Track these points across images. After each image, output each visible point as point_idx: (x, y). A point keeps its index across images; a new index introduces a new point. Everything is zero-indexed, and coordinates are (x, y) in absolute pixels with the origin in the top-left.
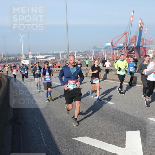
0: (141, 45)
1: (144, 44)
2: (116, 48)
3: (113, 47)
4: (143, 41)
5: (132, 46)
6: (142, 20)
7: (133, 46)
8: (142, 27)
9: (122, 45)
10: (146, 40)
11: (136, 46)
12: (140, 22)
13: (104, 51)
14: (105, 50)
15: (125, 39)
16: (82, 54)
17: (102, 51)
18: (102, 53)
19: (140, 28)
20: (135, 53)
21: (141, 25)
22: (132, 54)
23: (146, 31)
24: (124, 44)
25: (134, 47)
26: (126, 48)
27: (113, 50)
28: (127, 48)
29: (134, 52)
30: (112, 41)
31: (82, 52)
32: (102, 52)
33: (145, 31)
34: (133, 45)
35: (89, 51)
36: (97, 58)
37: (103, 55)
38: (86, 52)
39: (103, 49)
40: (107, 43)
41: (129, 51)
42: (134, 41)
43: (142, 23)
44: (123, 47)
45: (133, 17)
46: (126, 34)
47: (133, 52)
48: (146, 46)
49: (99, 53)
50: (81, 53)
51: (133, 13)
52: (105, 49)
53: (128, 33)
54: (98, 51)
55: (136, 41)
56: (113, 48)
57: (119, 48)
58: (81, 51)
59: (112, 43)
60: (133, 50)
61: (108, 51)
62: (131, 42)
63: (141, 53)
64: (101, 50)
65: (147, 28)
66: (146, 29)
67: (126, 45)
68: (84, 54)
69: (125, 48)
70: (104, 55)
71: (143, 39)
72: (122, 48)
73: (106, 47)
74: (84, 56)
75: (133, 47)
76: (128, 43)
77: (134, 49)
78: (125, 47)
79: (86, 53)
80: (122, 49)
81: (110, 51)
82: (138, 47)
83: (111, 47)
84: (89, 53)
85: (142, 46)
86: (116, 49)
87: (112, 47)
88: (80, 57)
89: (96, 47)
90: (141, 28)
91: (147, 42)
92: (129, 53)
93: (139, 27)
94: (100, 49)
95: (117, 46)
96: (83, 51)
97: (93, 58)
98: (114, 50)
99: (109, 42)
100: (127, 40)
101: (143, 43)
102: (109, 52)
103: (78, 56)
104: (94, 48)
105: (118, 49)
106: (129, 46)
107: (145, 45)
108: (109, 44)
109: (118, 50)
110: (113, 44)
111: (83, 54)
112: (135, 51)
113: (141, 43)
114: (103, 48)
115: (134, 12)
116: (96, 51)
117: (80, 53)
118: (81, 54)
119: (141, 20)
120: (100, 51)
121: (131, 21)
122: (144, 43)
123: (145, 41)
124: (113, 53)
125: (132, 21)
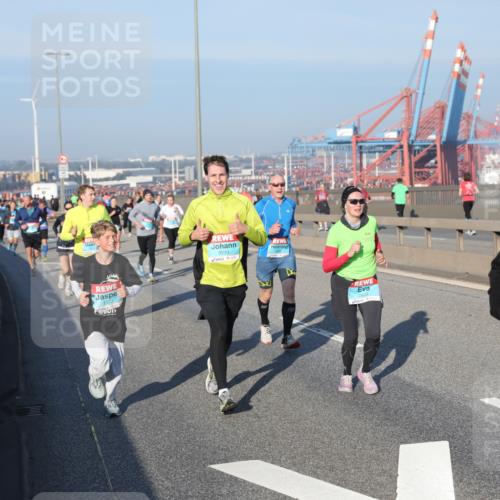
0: (461, 137)
1: (472, 134)
2: (372, 147)
3: (359, 144)
4: (469, 123)
5: (429, 141)
6: (466, 48)
7: (433, 141)
8: (465, 73)
9: (394, 135)
10: (478, 119)
11: (444, 139)
12: (459, 54)
13: (329, 157)
14: (332, 154)
15: (403, 115)
16: (251, 167)
17: (322, 157)
18: (322, 164)
19: (459, 76)
20: (439, 165)
21: (461, 65)
22: (426, 170)
23: (478, 87)
24: (399, 132)
25: (435, 146)
26: (406, 149)
27: (361, 153)
28: (410, 147)
29: (436, 163)
30: (359, 120)
31: (248, 161)
32: (320, 161)
33: (476, 88)
34: (433, 137)
35: (274, 157)
36: (302, 180)
37: (325, 170)
38: (266, 158)
39: (326, 149)
40: (339, 127)
41: (418, 157)
42: (437, 121)
43: (466, 58)
44: (397, 144)
45: (433, 35)
46: (408, 96)
47: (433, 161)
48: (479, 141)
49: (310, 165)
50: (246, 163)
51: (433, 22)
52: (332, 150)
53: (414, 95)
54: (308, 154)
55: (442, 124)
56: (361, 147)
57: (381, 149)
58: (244, 157)
59: (356, 130)
60: (431, 154)
61: (345, 158)
62: (426, 126)
63: (459, 166)
64: (319, 153)
65: (483, 77)
66: (481, 81)
67: (406, 135)
68: (257, 168)
69: (401, 147)
70: (329, 172)
71: (469, 117)
72: (390, 146)
73: (336, 143)
74: (256, 174)
75: (432, 144)
76: (414, 132)
77: (435, 150)
78: (402, 143)
79: (265, 163)
80: (393, 153)
81: (349, 158)
82: (451, 146)
83: (353, 145)
84: (275, 161)
85: (465, 141)
86: (371, 151)
87: (357, 142)
88: (244, 176)
89: (299, 141)
90: (463, 77)
91: (481, 128)
92: (415, 167)
93: (454, 72)
94: (314, 151)
95: (373, 140)
96: (252, 157)
97: (289, 183)
98: (364, 155)
99: (346, 127)
100: (409, 119)
101: (469, 130)
102: (347, 161)
103: (237, 172)
104: (293, 146)
105: (380, 152)
106: (418, 139)
107: (476, 136)
108: (347, 133)
109: (377, 154)
110: (362, 132)
111: (253, 166)
112: (438, 158)
113: (460, 130)
114: (325, 144)
115: (437, 19)
116: (299, 155)
117: (242, 161)
118: (244, 165)
119: (463, 48)
120: (313, 155)
121: (425, 50)
122: (472, 130)
123: (473, 122)
124: (361, 164)
125: (430, 52)
